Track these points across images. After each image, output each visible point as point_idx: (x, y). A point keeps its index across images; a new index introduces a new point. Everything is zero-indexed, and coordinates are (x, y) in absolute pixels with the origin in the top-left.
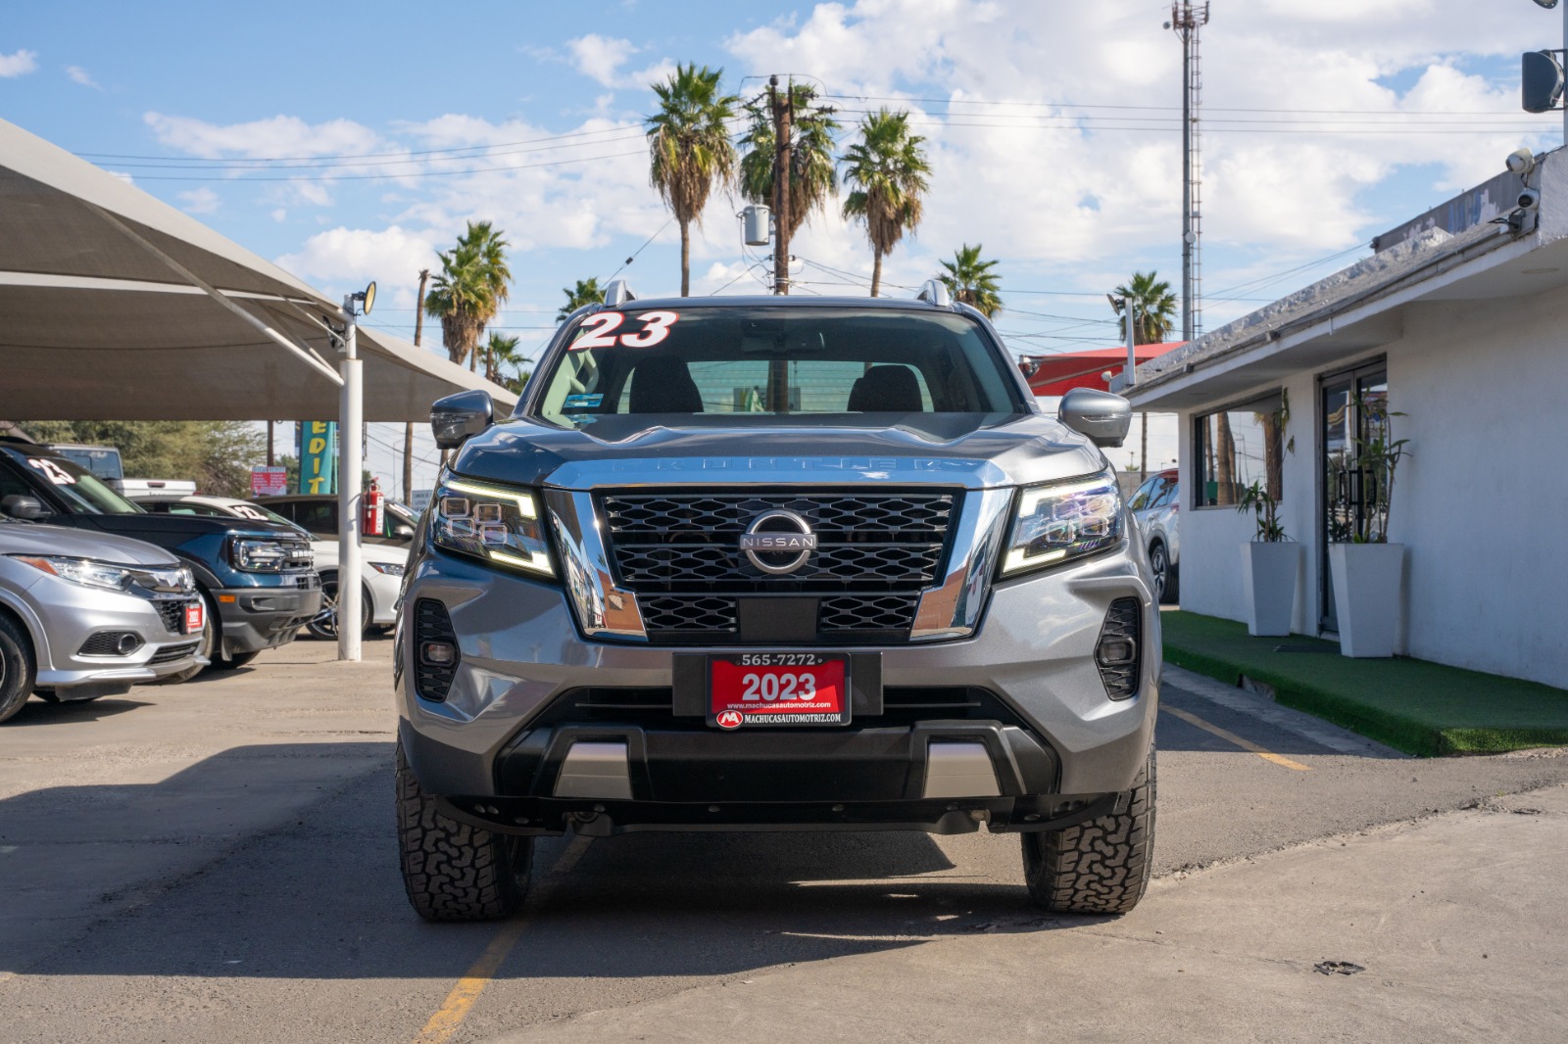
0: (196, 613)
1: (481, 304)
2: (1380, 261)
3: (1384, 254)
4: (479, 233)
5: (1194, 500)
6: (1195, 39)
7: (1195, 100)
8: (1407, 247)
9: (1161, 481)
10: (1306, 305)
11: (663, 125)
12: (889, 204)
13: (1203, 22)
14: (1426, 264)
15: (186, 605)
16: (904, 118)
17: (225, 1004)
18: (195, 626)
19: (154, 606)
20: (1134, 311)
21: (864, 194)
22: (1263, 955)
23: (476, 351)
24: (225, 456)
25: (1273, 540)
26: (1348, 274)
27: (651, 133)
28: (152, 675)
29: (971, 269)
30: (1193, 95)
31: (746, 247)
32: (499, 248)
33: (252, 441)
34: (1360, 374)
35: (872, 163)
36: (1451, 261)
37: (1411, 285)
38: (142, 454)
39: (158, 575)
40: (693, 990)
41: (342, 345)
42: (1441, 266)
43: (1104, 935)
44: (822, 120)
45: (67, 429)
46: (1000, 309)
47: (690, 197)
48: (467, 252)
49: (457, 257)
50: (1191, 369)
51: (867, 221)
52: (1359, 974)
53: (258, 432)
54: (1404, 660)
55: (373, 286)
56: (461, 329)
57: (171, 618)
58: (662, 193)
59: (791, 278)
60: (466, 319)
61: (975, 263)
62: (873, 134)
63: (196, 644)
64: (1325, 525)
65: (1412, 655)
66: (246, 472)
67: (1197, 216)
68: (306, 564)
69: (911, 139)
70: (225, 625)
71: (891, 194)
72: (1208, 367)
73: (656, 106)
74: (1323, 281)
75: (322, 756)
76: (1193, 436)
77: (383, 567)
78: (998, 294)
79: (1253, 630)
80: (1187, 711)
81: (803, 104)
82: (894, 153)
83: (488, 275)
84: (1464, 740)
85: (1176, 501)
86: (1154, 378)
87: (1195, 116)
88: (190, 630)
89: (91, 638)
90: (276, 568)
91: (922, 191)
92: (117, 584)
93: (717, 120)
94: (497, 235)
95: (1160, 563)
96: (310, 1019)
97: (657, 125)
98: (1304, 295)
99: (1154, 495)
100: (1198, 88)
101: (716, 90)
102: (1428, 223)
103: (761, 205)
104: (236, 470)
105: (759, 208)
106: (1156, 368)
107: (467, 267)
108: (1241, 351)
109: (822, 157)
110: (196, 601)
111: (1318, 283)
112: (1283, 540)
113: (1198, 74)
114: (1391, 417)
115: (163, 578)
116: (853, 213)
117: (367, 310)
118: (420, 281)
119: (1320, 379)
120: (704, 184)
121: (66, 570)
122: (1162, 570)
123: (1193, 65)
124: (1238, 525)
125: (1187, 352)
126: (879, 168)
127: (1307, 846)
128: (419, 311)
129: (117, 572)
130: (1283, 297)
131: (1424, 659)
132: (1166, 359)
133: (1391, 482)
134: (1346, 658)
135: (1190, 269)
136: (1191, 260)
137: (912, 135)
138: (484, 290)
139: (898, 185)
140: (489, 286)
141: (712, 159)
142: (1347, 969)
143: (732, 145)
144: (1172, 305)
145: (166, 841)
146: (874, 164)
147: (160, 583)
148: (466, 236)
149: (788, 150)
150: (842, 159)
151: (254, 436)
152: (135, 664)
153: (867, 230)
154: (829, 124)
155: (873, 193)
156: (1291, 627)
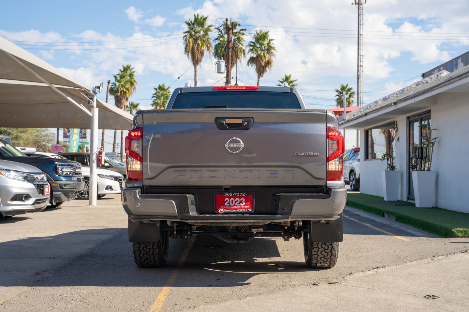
0: (47, 188)
1: (127, 91)
2: (426, 81)
3: (427, 78)
4: (126, 69)
5: (365, 157)
6: (362, 8)
8: (435, 76)
9: (353, 151)
10: (402, 94)
11: (189, 34)
12: (263, 61)
13: (364, 3)
14: (446, 81)
15: (44, 186)
16: (268, 33)
17: (85, 303)
18: (47, 193)
19: (35, 186)
21: (254, 57)
22: (407, 293)
23: (125, 107)
24: (41, 141)
25: (392, 170)
26: (416, 85)
27: (184, 37)
28: (34, 208)
30: (361, 27)
31: (217, 74)
32: (133, 74)
34: (421, 116)
36: (455, 80)
37: (441, 87)
38: (13, 140)
39: (35, 176)
40: (231, 301)
41: (92, 103)
42: (452, 81)
43: (356, 287)
47: (198, 57)
48: (123, 74)
49: (119, 76)
50: (366, 114)
51: (255, 66)
52: (438, 299)
54: (436, 208)
55: (102, 84)
56: (121, 100)
57: (40, 190)
58: (188, 56)
60: (123, 96)
61: (290, 80)
62: (257, 38)
63: (47, 199)
64: (410, 165)
65: (439, 207)
66: (48, 146)
67: (361, 66)
68: (80, 174)
69: (270, 40)
70: (54, 193)
71: (263, 57)
72: (372, 113)
73: (186, 28)
74: (407, 87)
75: (92, 234)
76: (365, 136)
77: (102, 176)
79: (386, 199)
80: (368, 223)
81: (235, 28)
82: (264, 44)
83: (129, 82)
84: (460, 232)
85: (359, 157)
86: (352, 118)
87: (361, 34)
88: (45, 194)
89: (14, 196)
90: (71, 175)
91: (273, 57)
92: (22, 178)
93: (206, 32)
94: (132, 69)
95: (353, 178)
96: (114, 308)
97: (187, 34)
98: (401, 91)
99: (351, 156)
100: (362, 24)
101: (206, 23)
102: (440, 69)
103: (222, 60)
105: (221, 61)
106: (353, 114)
107: (123, 79)
108: (383, 109)
109: (241, 45)
110: (47, 185)
111: (406, 87)
112: (396, 170)
113: (362, 20)
114: (432, 130)
115: (37, 177)
116: (251, 63)
117: (100, 92)
118: (107, 84)
119: (408, 118)
120: (202, 54)
121: (6, 173)
122: (353, 180)
123: (361, 17)
125: (363, 109)
126: (259, 49)
127: (415, 262)
128: (107, 93)
129: (23, 174)
130: (394, 92)
131: (443, 208)
132: (356, 111)
133: (432, 151)
134: (418, 208)
135: (359, 84)
136: (360, 81)
137: (270, 38)
138: (128, 87)
139: (266, 55)
140: (130, 86)
141: (205, 46)
142: (434, 297)
143: (211, 41)
144: (354, 95)
145: (50, 258)
146: (258, 47)
147: (36, 179)
148: (122, 70)
149: (231, 43)
150: (247, 46)
151: (52, 134)
152: (28, 204)
153: (255, 69)
154: (243, 34)
155: (257, 57)
156: (398, 198)
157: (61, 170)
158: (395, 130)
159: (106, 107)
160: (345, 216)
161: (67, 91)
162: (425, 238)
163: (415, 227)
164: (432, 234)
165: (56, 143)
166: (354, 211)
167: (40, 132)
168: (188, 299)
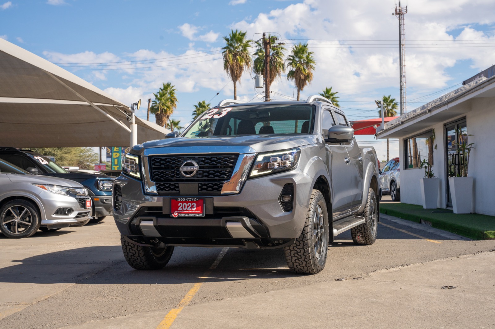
0: (89, 202)
1: (168, 109)
3: (466, 86)
4: (167, 86)
5: (405, 167)
6: (403, 18)
8: (474, 83)
9: (394, 162)
11: (227, 50)
12: (302, 74)
13: (405, 12)
15: (86, 200)
16: (306, 46)
18: (89, 206)
19: (77, 200)
20: (384, 108)
21: (294, 71)
22: (426, 285)
23: (166, 125)
24: (84, 161)
25: (431, 178)
26: (454, 92)
27: (223, 52)
28: (76, 222)
29: (329, 95)
30: (403, 37)
31: (256, 88)
32: (173, 91)
33: (93, 156)
34: (458, 123)
36: (485, 84)
37: (473, 92)
38: (58, 161)
39: (78, 190)
40: (257, 294)
41: (130, 120)
43: (378, 281)
44: (280, 47)
47: (237, 73)
48: (163, 92)
49: (160, 94)
50: (403, 123)
51: (295, 80)
52: (455, 289)
53: (95, 153)
55: (140, 101)
56: (162, 117)
57: (82, 204)
58: (227, 72)
59: (270, 98)
60: (163, 114)
61: (330, 93)
62: (296, 52)
63: (88, 212)
64: (448, 172)
65: (477, 213)
66: (91, 166)
67: (405, 77)
69: (309, 53)
70: (96, 208)
71: (303, 71)
72: (409, 122)
73: (225, 44)
74: (446, 95)
76: (404, 146)
78: (338, 103)
79: (425, 207)
80: (403, 229)
81: (273, 42)
82: (303, 58)
83: (170, 100)
84: (492, 235)
85: (399, 168)
86: (390, 127)
87: (403, 44)
88: (87, 207)
89: (58, 209)
90: (111, 189)
91: (313, 70)
92: (65, 192)
93: (245, 48)
94: (173, 87)
95: (394, 188)
97: (225, 50)
98: (440, 99)
99: (391, 167)
100: (404, 34)
101: (244, 38)
102: (481, 75)
103: (261, 75)
106: (391, 124)
107: (163, 98)
108: (419, 116)
109: (280, 59)
110: (89, 199)
111: (444, 95)
112: (434, 178)
113: (404, 30)
114: (468, 136)
115: (79, 191)
116: (290, 77)
117: (138, 108)
118: (148, 102)
119: (445, 125)
120: (241, 68)
121: (50, 189)
122: (395, 190)
123: (402, 27)
124: (419, 174)
125: (401, 119)
126: (298, 62)
127: (440, 260)
128: (148, 112)
129: (65, 189)
130: (433, 100)
131: (481, 214)
132: (394, 121)
133: (469, 157)
134: (455, 214)
135: (402, 94)
136: (403, 92)
137: (309, 52)
138: (169, 105)
139: (305, 68)
140: (170, 104)
141: (244, 61)
142: (451, 288)
143: (250, 56)
144: (397, 106)
145: (91, 263)
146: (297, 61)
147: (77, 193)
148: (162, 88)
149: (269, 57)
150: (286, 60)
151: (95, 154)
152: (71, 218)
153: (295, 83)
154: (282, 48)
155: (297, 71)
156: (437, 206)
157: (103, 185)
159: (145, 125)
160: (382, 224)
161: (106, 109)
162: (458, 241)
163: (450, 232)
164: (466, 238)
165: (99, 163)
166: (392, 220)
167: (84, 152)
168: (217, 293)
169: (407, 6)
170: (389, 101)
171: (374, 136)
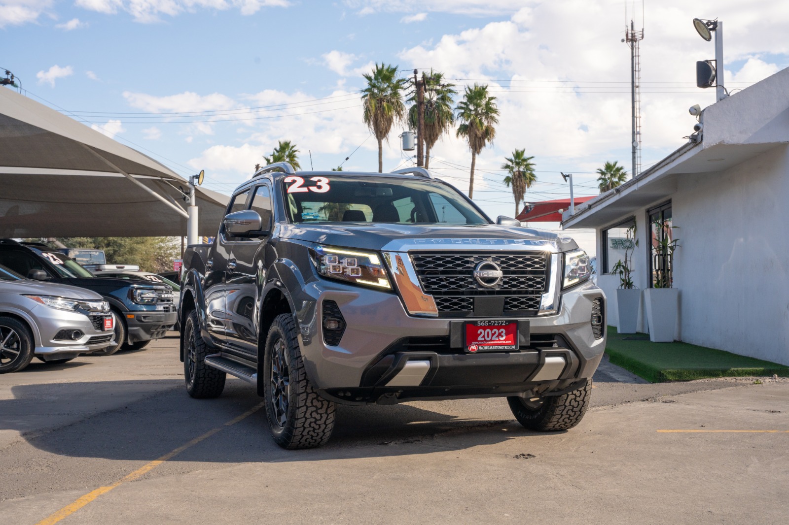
0: (110, 321)
4: (284, 146)
5: (602, 270)
6: (637, 47)
7: (637, 77)
11: (369, 93)
12: (479, 130)
13: (641, 38)
15: (104, 318)
16: (486, 88)
18: (109, 328)
19: (89, 318)
21: (466, 125)
25: (629, 288)
27: (363, 97)
28: (88, 349)
29: (520, 161)
30: (636, 74)
31: (403, 151)
32: (294, 153)
34: (663, 208)
35: (471, 110)
36: (675, 156)
41: (188, 200)
44: (447, 90)
45: (91, 243)
46: (536, 181)
47: (383, 127)
48: (279, 155)
49: (273, 158)
50: (590, 207)
51: (468, 138)
52: (531, 459)
54: (679, 343)
55: (202, 172)
57: (97, 324)
58: (369, 126)
61: (522, 158)
62: (470, 96)
63: (111, 336)
64: (651, 280)
65: (683, 341)
67: (639, 133)
68: (169, 301)
69: (489, 98)
71: (479, 125)
73: (366, 85)
78: (534, 173)
79: (619, 331)
82: (481, 105)
84: (672, 375)
87: (637, 84)
88: (106, 329)
89: (59, 332)
90: (154, 302)
91: (495, 123)
92: (72, 308)
93: (395, 90)
94: (293, 147)
97: (367, 93)
100: (639, 71)
101: (395, 76)
103: (414, 131)
104: (171, 261)
105: (412, 132)
109: (447, 108)
110: (110, 316)
112: (633, 288)
113: (638, 64)
115: (94, 306)
116: (461, 134)
117: (200, 183)
119: (648, 211)
120: (390, 121)
121: (49, 302)
123: (636, 60)
126: (474, 112)
129: (72, 302)
134: (652, 342)
135: (636, 160)
136: (636, 155)
137: (490, 96)
139: (483, 121)
141: (393, 109)
142: (528, 457)
143: (403, 102)
148: (278, 148)
150: (456, 109)
152: (80, 344)
153: (469, 142)
155: (471, 123)
156: (637, 329)
157: (141, 296)
158: (634, 229)
161: (151, 184)
163: (626, 369)
164: (640, 379)
169: (643, 29)
170: (614, 169)
171: (559, 223)
